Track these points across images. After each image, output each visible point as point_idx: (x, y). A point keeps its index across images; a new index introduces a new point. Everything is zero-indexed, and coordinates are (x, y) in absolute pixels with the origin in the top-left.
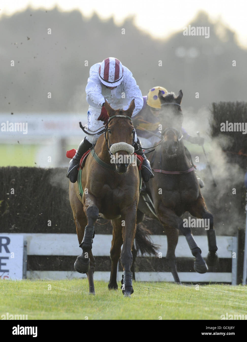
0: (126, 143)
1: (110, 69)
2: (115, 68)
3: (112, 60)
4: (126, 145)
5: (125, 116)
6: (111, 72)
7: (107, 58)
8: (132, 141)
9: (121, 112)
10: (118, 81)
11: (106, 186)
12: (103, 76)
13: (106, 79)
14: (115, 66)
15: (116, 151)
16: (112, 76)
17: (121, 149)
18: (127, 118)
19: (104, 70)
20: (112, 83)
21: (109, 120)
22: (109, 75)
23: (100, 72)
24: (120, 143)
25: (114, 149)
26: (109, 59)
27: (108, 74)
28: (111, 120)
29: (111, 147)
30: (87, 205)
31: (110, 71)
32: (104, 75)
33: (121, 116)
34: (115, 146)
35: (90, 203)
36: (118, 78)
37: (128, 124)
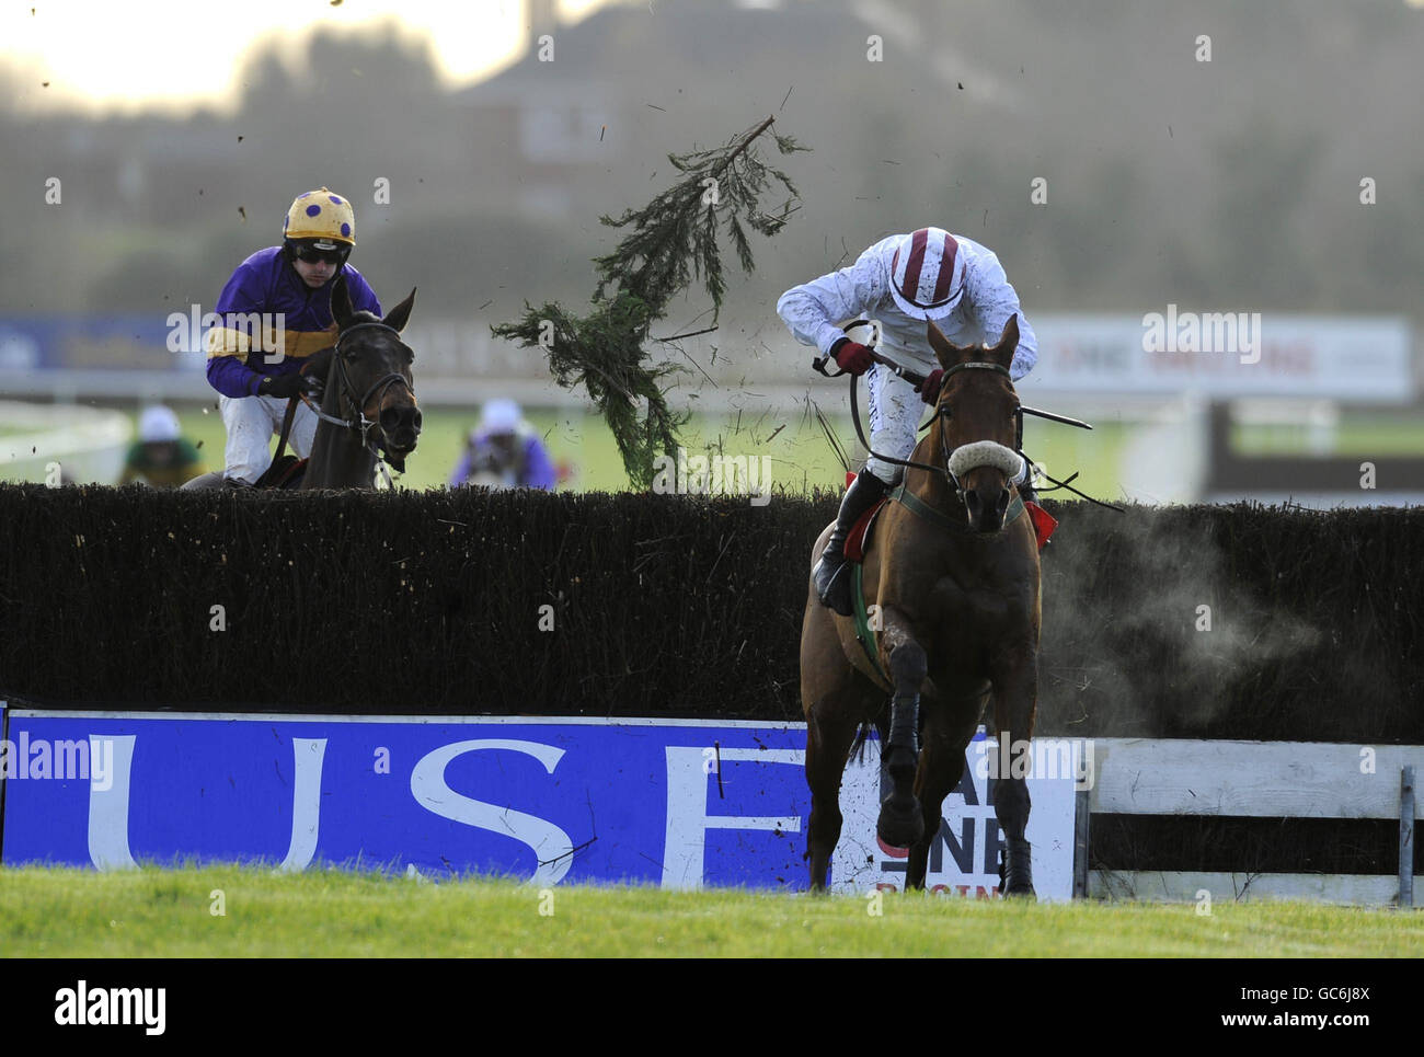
0: (999, 443)
1: (924, 265)
2: (939, 266)
3: (936, 236)
4: (999, 450)
5: (991, 366)
6: (926, 276)
7: (922, 230)
8: (1014, 438)
9: (978, 354)
10: (945, 303)
11: (945, 585)
12: (900, 284)
13: (909, 293)
14: (940, 259)
15: (966, 466)
16: (928, 289)
17: (982, 462)
18: (997, 370)
19: (908, 267)
20: (924, 307)
21: (942, 379)
22: (920, 285)
23: (894, 266)
24: (979, 444)
25: (960, 463)
26: (927, 232)
27: (917, 282)
28: (946, 380)
29: (953, 456)
30: (889, 647)
31: (924, 273)
32: (906, 280)
33: (978, 365)
34: (966, 453)
35: (896, 639)
36: (946, 297)
37: (1001, 387)
